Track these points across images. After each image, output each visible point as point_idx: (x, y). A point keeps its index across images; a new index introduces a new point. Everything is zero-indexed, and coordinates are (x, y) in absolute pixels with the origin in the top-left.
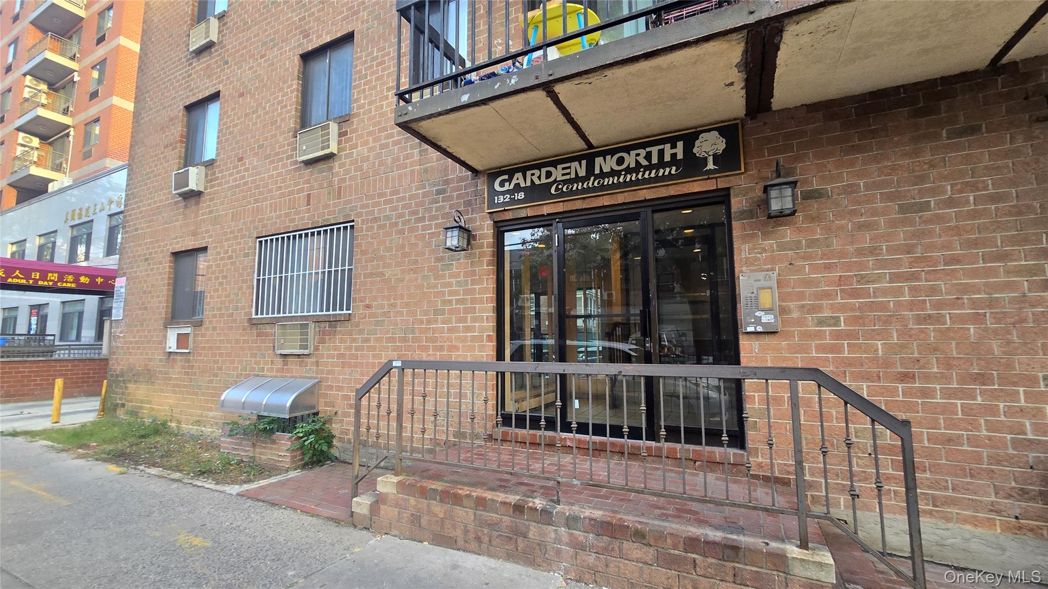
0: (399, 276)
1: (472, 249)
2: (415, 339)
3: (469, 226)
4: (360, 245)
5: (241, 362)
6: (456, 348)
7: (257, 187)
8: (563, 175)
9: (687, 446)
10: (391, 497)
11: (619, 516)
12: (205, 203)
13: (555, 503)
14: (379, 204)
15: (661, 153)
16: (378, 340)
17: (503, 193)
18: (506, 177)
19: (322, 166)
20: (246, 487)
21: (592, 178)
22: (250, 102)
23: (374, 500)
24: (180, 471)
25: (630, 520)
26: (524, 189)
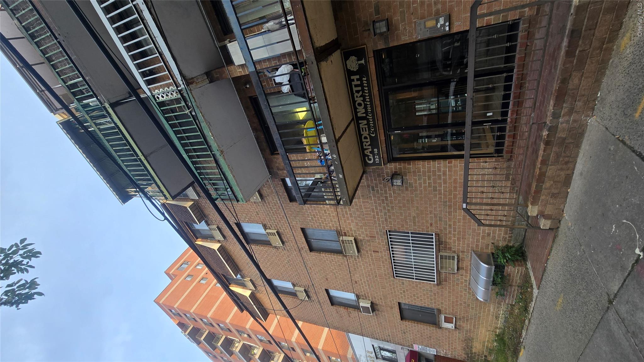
0: (415, 209)
1: (402, 173)
2: (450, 200)
3: (390, 174)
4: (399, 228)
5: (461, 292)
6: (455, 180)
7: (369, 276)
8: (366, 131)
9: (517, 51)
10: (540, 208)
11: (554, 92)
12: (376, 301)
13: (545, 124)
14: (378, 218)
15: (356, 86)
16: (450, 220)
17: (374, 159)
18: (366, 158)
19: (360, 245)
20: (535, 286)
21: (368, 117)
22: (330, 276)
23: (542, 218)
24: (525, 320)
25: (555, 86)
26: (373, 149)
